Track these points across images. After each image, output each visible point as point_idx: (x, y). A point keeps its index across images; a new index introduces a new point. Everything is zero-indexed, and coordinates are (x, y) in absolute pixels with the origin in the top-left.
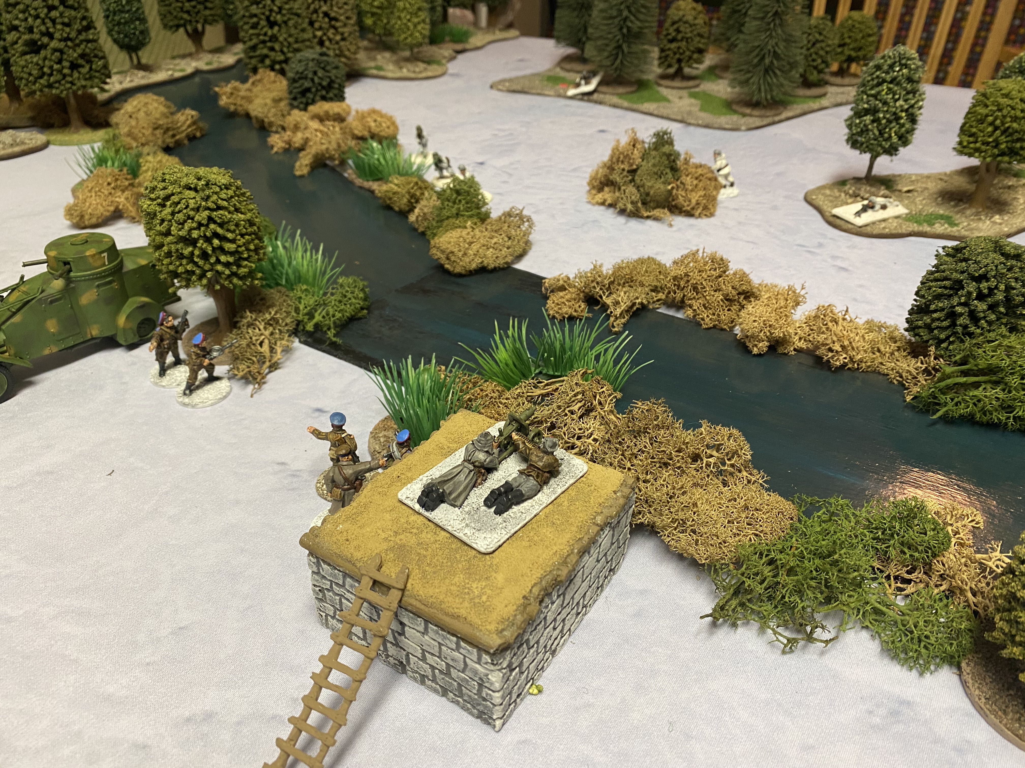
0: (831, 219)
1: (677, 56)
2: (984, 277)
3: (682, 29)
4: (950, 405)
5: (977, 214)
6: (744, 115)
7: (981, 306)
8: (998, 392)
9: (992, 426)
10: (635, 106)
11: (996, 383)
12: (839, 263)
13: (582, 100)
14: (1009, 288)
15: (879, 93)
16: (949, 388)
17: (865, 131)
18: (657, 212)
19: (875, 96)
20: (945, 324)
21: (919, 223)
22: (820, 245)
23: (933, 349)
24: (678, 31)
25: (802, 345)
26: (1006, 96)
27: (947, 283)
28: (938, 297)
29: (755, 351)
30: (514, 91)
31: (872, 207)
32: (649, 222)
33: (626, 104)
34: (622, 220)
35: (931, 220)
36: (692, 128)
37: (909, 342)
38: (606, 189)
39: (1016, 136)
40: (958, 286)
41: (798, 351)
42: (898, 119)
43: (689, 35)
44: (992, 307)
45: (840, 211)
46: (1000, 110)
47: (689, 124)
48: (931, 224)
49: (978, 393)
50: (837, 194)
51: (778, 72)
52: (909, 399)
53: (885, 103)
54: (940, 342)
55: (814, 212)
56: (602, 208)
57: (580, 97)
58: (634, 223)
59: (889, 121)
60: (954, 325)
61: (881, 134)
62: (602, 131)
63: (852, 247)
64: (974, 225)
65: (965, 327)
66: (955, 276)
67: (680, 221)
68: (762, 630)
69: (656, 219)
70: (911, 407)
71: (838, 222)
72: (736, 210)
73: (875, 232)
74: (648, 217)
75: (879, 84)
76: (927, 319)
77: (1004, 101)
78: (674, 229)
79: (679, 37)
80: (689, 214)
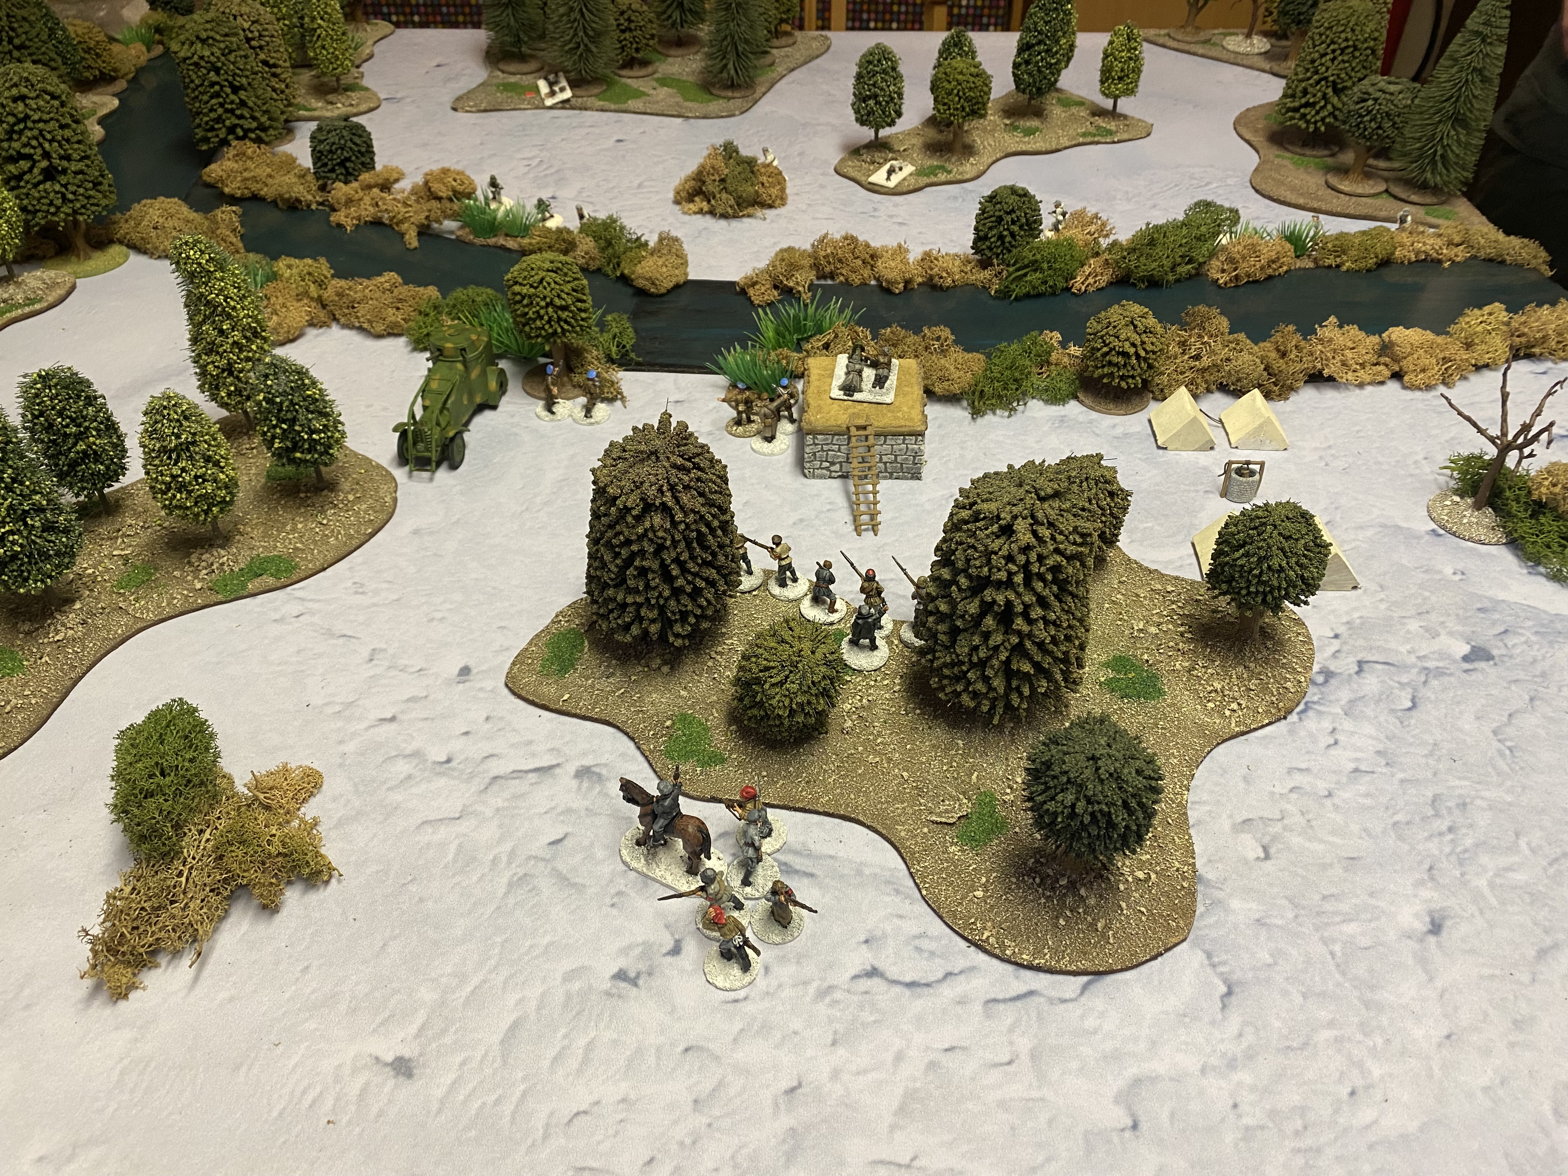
0: (869, 186)
1: (635, 45)
2: (1013, 211)
3: (633, 18)
4: (1017, 290)
5: (959, 159)
6: (729, 99)
7: (1015, 228)
8: (1038, 275)
9: (1039, 295)
10: (623, 107)
11: (1035, 270)
12: (895, 220)
13: (563, 108)
14: (1026, 214)
15: (875, 82)
16: (1014, 280)
17: (871, 113)
18: (750, 210)
19: (874, 85)
20: (999, 243)
21: (927, 175)
22: (875, 210)
23: (995, 261)
24: (629, 20)
25: (920, 280)
26: (961, 73)
27: (993, 219)
28: (990, 228)
29: (897, 291)
30: (485, 111)
31: (894, 171)
32: (745, 220)
33: (613, 107)
34: (723, 223)
35: (932, 171)
36: (692, 121)
37: (978, 261)
38: (697, 199)
39: (974, 101)
40: (1000, 219)
41: (919, 284)
42: (892, 99)
43: (642, 23)
44: (1021, 227)
45: (873, 179)
46: (960, 84)
47: (688, 117)
48: (936, 175)
49: (1029, 278)
50: (858, 164)
51: (750, 55)
52: (993, 293)
53: (882, 89)
54: (998, 255)
55: (852, 183)
56: (699, 216)
57: (560, 105)
58: (735, 224)
59: (887, 102)
60: (1003, 243)
61: (884, 113)
62: (619, 141)
63: (896, 205)
64: (961, 169)
65: (1010, 243)
66: (997, 214)
67: (770, 213)
68: (994, 413)
69: (749, 216)
70: (995, 298)
71: (876, 188)
72: (797, 194)
73: (905, 190)
74: (743, 216)
75: (874, 75)
76: (988, 243)
77: (960, 77)
78: (768, 221)
79: (633, 26)
80: (771, 207)
